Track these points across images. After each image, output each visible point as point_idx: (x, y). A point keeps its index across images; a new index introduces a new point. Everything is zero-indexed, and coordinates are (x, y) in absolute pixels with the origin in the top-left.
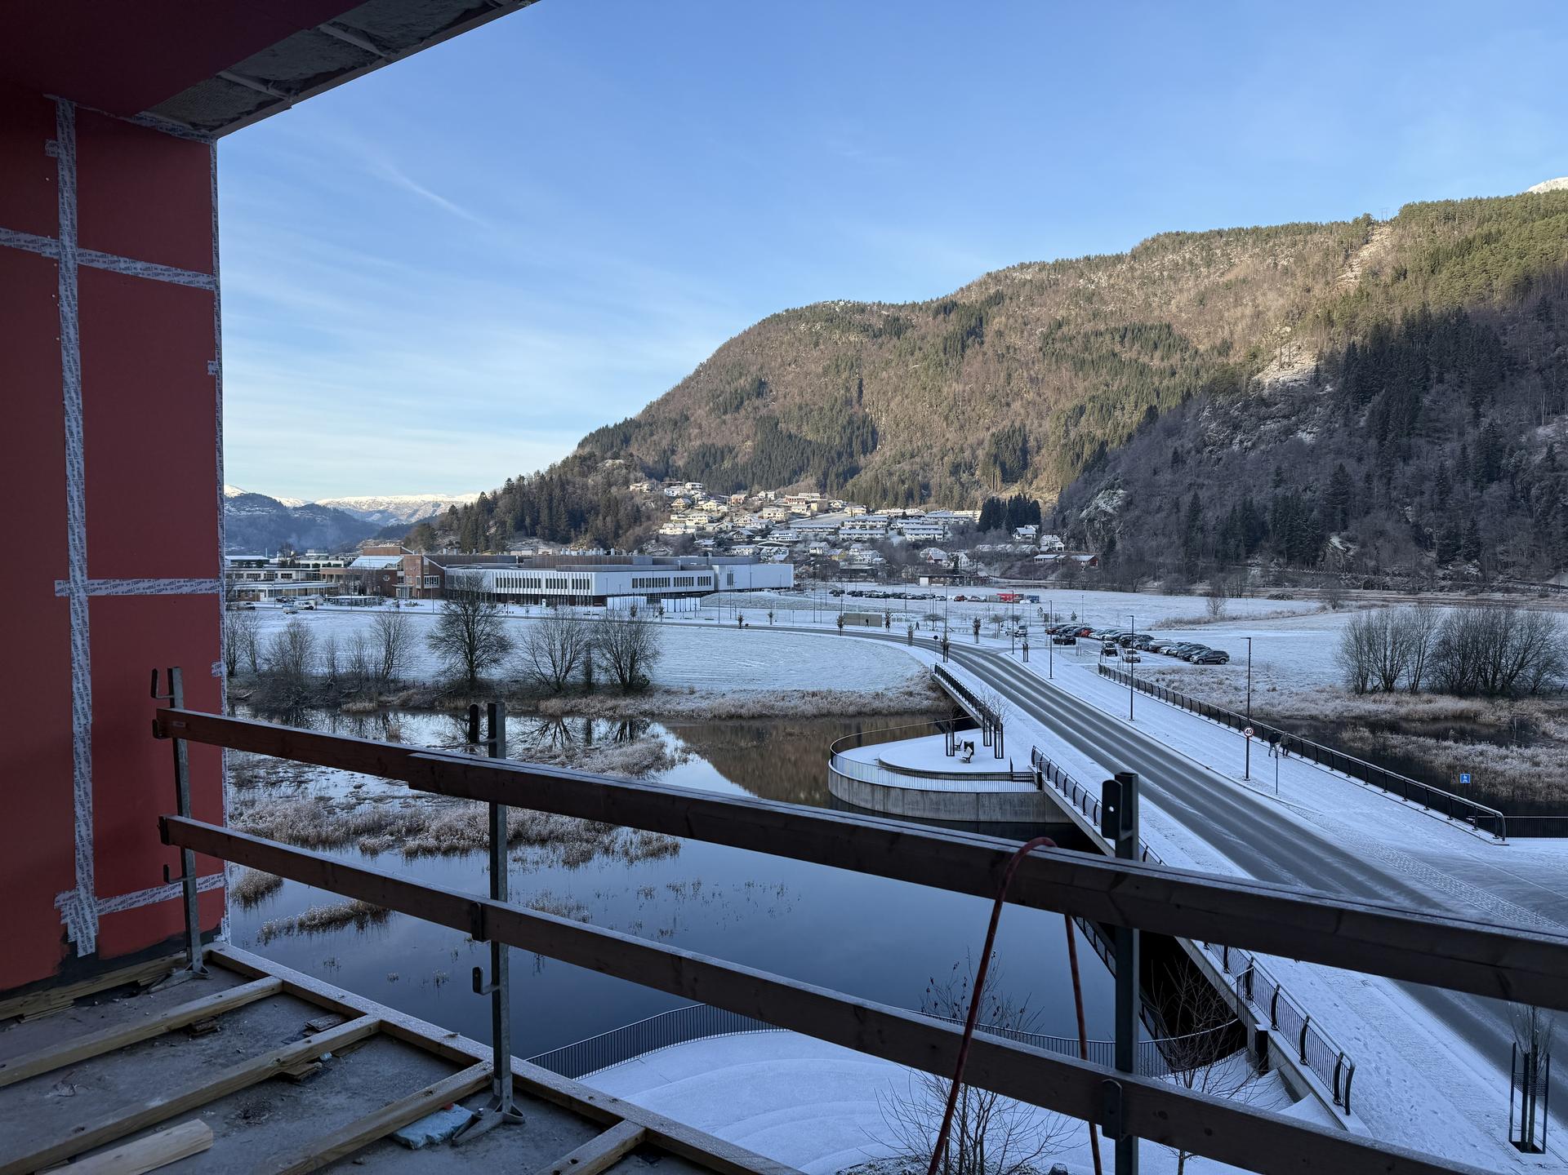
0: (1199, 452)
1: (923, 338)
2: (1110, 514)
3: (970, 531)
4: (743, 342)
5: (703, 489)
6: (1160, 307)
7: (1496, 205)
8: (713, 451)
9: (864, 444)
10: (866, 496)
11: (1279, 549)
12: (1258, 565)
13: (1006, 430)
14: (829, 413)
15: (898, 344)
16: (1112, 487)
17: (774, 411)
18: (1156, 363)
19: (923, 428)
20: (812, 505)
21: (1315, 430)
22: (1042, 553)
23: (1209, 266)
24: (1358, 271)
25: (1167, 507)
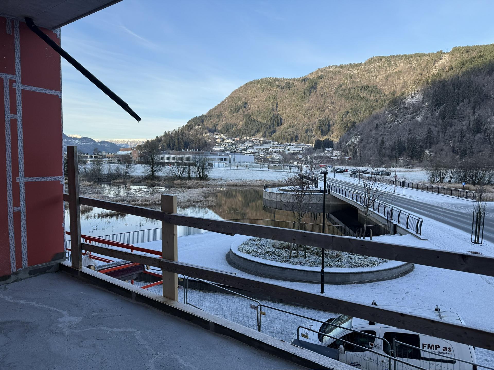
0: (384, 124)
1: (297, 89)
2: (356, 144)
3: (311, 150)
4: (240, 90)
5: (226, 136)
6: (373, 80)
7: (483, 47)
8: (230, 125)
9: (278, 123)
10: (278, 139)
11: (409, 155)
12: (402, 160)
13: (323, 119)
14: (267, 113)
15: (289, 91)
16: (356, 135)
17: (249, 112)
18: (372, 98)
19: (297, 118)
20: (261, 141)
21: (422, 117)
22: (333, 156)
23: (389, 67)
24: (437, 68)
25: (373, 141)
